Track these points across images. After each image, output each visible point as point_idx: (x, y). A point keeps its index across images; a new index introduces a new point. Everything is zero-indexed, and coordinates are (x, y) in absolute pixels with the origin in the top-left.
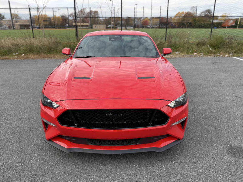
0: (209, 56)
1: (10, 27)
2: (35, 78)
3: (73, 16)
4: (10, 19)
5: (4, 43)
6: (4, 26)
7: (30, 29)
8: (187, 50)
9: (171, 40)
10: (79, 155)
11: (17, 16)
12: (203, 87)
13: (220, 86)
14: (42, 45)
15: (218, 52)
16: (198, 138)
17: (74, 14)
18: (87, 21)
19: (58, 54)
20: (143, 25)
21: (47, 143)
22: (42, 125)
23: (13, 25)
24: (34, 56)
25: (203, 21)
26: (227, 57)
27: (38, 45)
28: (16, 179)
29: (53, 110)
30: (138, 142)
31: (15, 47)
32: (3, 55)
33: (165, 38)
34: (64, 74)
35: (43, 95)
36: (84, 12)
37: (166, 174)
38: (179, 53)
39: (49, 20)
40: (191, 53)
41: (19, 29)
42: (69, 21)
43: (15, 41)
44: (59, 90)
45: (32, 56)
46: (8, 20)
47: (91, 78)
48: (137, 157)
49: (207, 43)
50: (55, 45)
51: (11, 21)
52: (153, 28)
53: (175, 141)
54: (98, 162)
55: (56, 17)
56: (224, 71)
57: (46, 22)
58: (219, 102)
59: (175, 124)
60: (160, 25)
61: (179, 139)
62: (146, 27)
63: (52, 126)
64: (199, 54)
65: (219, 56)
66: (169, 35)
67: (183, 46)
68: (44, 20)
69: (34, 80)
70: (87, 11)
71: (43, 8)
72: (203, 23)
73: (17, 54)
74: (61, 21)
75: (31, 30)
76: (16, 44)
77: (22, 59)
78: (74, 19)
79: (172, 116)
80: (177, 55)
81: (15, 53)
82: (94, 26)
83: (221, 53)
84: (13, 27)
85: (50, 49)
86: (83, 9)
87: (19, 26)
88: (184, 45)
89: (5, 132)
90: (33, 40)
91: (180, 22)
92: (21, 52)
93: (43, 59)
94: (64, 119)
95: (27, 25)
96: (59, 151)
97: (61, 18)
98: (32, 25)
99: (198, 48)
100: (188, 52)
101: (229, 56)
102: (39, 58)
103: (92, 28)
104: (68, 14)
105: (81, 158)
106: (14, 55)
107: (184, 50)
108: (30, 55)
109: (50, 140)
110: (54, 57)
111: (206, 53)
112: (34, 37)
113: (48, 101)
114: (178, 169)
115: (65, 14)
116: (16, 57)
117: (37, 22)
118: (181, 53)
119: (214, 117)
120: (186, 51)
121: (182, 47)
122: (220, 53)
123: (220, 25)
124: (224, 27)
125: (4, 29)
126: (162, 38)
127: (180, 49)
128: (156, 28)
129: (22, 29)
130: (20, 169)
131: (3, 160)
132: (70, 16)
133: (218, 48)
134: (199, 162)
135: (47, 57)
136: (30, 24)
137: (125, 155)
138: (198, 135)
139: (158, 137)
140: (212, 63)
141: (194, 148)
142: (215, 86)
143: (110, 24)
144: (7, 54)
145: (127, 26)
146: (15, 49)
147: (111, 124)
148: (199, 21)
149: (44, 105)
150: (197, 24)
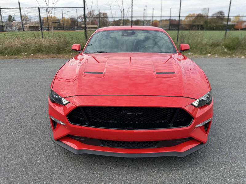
0: (224, 57)
1: (20, 29)
2: (44, 77)
3: (82, 18)
4: (20, 21)
5: (13, 43)
6: (14, 28)
7: (39, 30)
8: (201, 51)
9: (183, 40)
10: (89, 157)
11: (27, 18)
12: (221, 88)
13: (240, 87)
14: (51, 45)
15: (234, 53)
16: (222, 142)
17: (83, 16)
18: (96, 23)
19: (66, 54)
21: (55, 143)
22: (50, 124)
23: (23, 27)
25: (215, 23)
26: (244, 58)
27: (47, 45)
29: (62, 107)
30: (156, 145)
32: (12, 55)
34: (74, 70)
35: (52, 90)
36: (93, 14)
37: (189, 182)
38: (192, 54)
39: (58, 22)
40: (204, 54)
41: (29, 31)
42: (78, 23)
43: (24, 41)
44: (69, 86)
45: (41, 56)
46: (18, 22)
47: (104, 73)
48: (155, 162)
49: (221, 44)
50: (64, 45)
51: (21, 23)
53: (198, 145)
54: (111, 166)
55: (65, 19)
56: (243, 72)
57: (55, 24)
58: (240, 104)
59: (198, 126)
60: (170, 27)
61: (202, 143)
63: (61, 125)
64: (213, 55)
65: (235, 57)
66: (181, 36)
68: (53, 22)
69: (43, 79)
70: (96, 13)
71: (53, 8)
72: (214, 25)
73: (26, 53)
74: (70, 23)
75: (40, 32)
76: (25, 44)
77: (31, 58)
78: (82, 21)
79: (196, 117)
80: (190, 56)
83: (237, 54)
84: (23, 29)
85: (59, 49)
86: (92, 11)
87: (29, 28)
88: (197, 45)
89: (11, 131)
90: (42, 40)
91: (191, 24)
92: (30, 52)
93: (52, 58)
94: (74, 117)
95: (37, 27)
96: (68, 152)
97: (70, 20)
98: (41, 27)
99: (212, 49)
100: (202, 53)
102: (48, 58)
104: (77, 16)
105: (92, 161)
106: (23, 55)
107: (197, 51)
108: (39, 55)
109: (58, 140)
110: (63, 57)
111: (220, 54)
112: (43, 37)
113: (56, 97)
114: (202, 177)
115: (74, 16)
116: (25, 56)
117: (46, 24)
118: (194, 54)
119: (237, 120)
120: (199, 52)
121: (195, 48)
122: (235, 55)
123: (233, 27)
124: (237, 29)
125: (14, 31)
127: (193, 49)
128: (166, 30)
129: (32, 31)
130: (26, 170)
131: (8, 161)
132: (79, 19)
133: (234, 49)
134: (226, 170)
135: (56, 57)
136: (40, 26)
137: (141, 159)
138: (222, 139)
139: (180, 140)
140: (228, 64)
141: (218, 153)
142: (234, 88)
144: (16, 53)
146: (24, 48)
147: (126, 124)
148: (210, 23)
149: (53, 101)
150: (208, 26)
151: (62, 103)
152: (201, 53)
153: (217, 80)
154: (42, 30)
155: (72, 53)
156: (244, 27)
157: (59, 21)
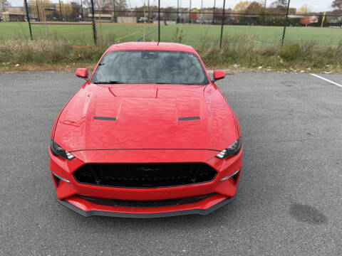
0: (279, 72)
2: (38, 104)
3: (89, 4)
7: (25, 21)
8: (250, 62)
9: (228, 47)
13: (290, 118)
14: (44, 50)
15: (292, 65)
18: (109, 11)
19: (67, 65)
20: (190, 18)
21: (59, 203)
24: (33, 67)
25: (274, 15)
26: (303, 73)
27: (39, 50)
28: (21, 252)
29: (66, 161)
30: (177, 202)
31: (4, 53)
33: (219, 43)
37: (212, 242)
38: (238, 66)
39: (53, 8)
40: (254, 67)
41: (9, 21)
42: (82, 10)
43: (4, 44)
45: (31, 68)
47: (117, 119)
49: (277, 52)
50: (64, 51)
52: (204, 23)
54: (127, 227)
55: (63, 5)
56: (297, 96)
57: (49, 11)
58: (285, 142)
59: (224, 179)
60: (213, 20)
61: (229, 197)
62: (195, 22)
63: (65, 182)
64: (265, 68)
65: (293, 71)
66: (225, 40)
67: (244, 56)
68: (46, 8)
69: (37, 106)
72: (274, 18)
73: (8, 63)
74: (71, 10)
75: (26, 24)
76: (7, 49)
77: (17, 72)
78: (89, 8)
79: (221, 170)
80: (235, 69)
81: (6, 62)
82: (119, 19)
83: (296, 66)
85: (57, 58)
87: (9, 17)
88: (245, 54)
90: (31, 43)
92: (14, 61)
93: (47, 72)
94: (82, 174)
95: (21, 16)
97: (70, 7)
98: (27, 16)
99: (264, 59)
101: (306, 72)
102: (41, 71)
103: (116, 21)
106: (3, 66)
107: (245, 62)
108: (28, 66)
110: (62, 69)
111: (275, 66)
112: (32, 39)
116: (8, 68)
117: (35, 11)
118: (241, 66)
120: (248, 63)
121: (242, 58)
122: (293, 68)
123: (297, 22)
124: (303, 25)
126: (216, 44)
127: (240, 60)
128: (209, 23)
129: (13, 21)
132: (85, 4)
133: (292, 59)
135: (53, 70)
136: (25, 14)
140: (281, 83)
142: (282, 118)
143: (143, 16)
145: (168, 20)
146: (5, 56)
147: (144, 181)
148: (268, 15)
149: (55, 155)
150: (266, 19)
151: (66, 157)
152: (250, 66)
153: (264, 108)
154: (28, 21)
155: (76, 62)
156: (312, 22)
157: (55, 7)
